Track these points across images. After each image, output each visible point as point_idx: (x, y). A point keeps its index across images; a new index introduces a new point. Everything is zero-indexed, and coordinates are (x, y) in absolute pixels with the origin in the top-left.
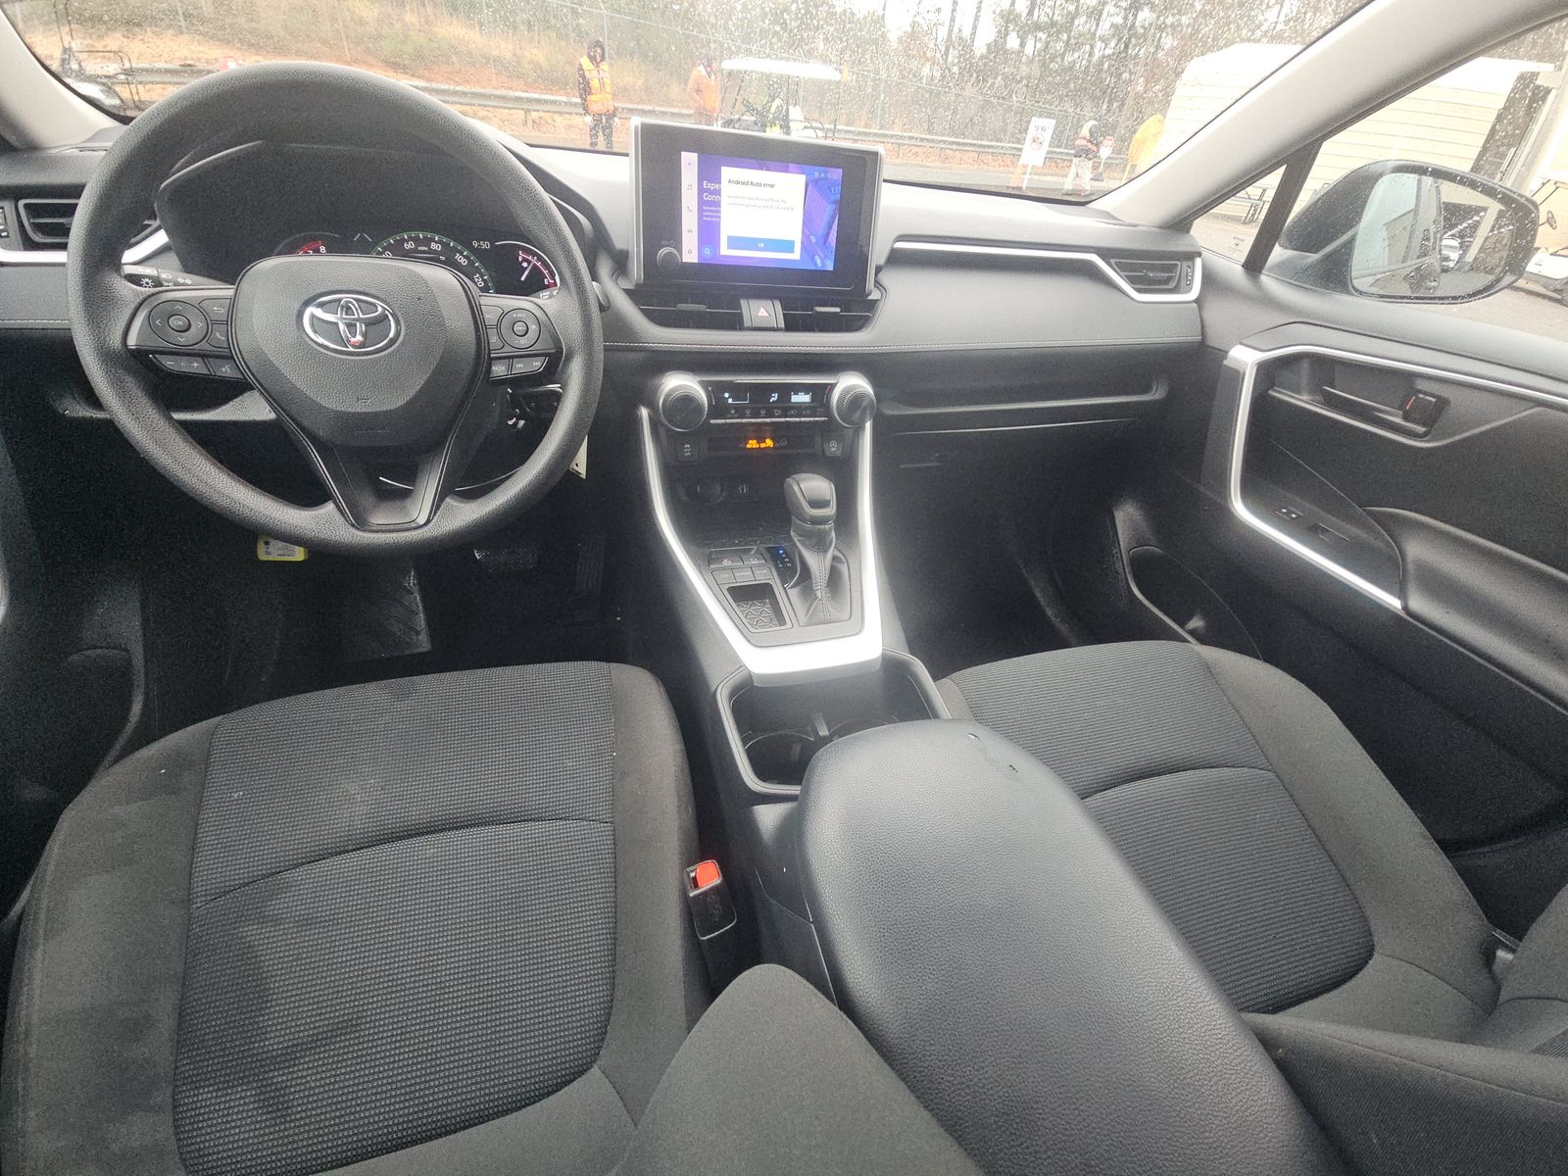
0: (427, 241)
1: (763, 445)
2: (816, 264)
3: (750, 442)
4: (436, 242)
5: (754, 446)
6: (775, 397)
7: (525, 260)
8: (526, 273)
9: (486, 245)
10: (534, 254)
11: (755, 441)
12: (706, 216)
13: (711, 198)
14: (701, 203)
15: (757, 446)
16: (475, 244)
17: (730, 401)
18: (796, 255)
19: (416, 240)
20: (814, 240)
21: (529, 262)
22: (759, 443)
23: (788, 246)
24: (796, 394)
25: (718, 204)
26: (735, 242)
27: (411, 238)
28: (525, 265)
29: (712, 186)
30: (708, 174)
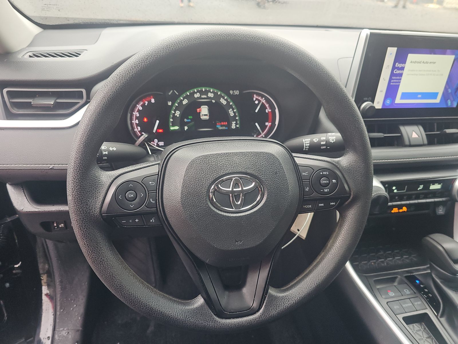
0: (206, 92)
1: (401, 211)
2: (447, 104)
3: (394, 209)
4: (211, 93)
5: (396, 212)
6: (421, 187)
7: (257, 99)
8: (259, 107)
9: (237, 92)
10: (262, 96)
11: (397, 209)
12: (393, 82)
13: (398, 72)
14: (392, 74)
15: (397, 211)
16: (231, 92)
17: (395, 191)
18: (438, 100)
19: (201, 92)
20: (450, 91)
21: (259, 101)
22: (399, 209)
23: (434, 95)
24: (433, 184)
25: (401, 75)
26: (405, 96)
27: (198, 91)
28: (257, 102)
29: (400, 65)
30: (400, 58)
